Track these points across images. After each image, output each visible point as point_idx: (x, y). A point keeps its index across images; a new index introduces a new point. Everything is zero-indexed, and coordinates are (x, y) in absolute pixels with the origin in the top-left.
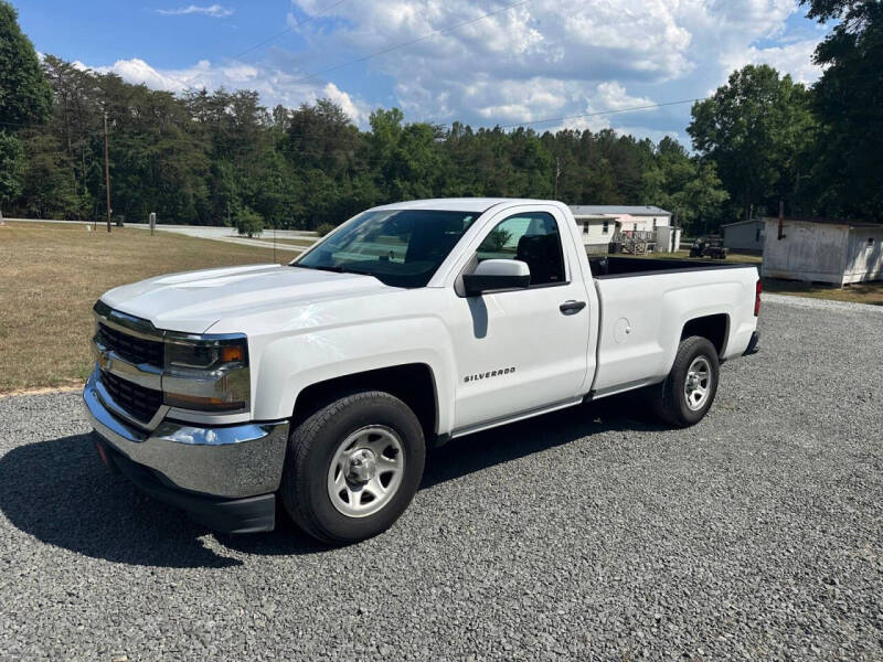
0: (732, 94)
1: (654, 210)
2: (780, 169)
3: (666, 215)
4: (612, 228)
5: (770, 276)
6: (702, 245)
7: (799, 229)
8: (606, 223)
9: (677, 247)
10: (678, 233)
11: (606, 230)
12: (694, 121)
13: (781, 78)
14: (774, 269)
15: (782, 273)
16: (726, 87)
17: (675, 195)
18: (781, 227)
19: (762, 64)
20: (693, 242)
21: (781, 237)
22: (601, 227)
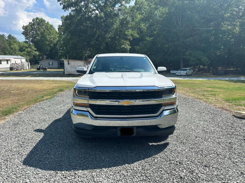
0: (34, 24)
1: (19, 57)
2: (50, 46)
3: (24, 58)
4: (9, 62)
5: (67, 74)
6: (40, 67)
7: (72, 62)
8: (7, 61)
9: (30, 68)
10: (29, 63)
11: (7, 63)
12: (24, 31)
13: (46, 22)
14: (68, 72)
15: (70, 73)
16: (32, 22)
17: (23, 52)
18: (68, 62)
19: (41, 18)
20: (37, 66)
21: (69, 64)
22: (6, 62)
